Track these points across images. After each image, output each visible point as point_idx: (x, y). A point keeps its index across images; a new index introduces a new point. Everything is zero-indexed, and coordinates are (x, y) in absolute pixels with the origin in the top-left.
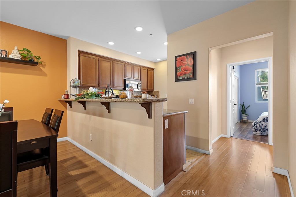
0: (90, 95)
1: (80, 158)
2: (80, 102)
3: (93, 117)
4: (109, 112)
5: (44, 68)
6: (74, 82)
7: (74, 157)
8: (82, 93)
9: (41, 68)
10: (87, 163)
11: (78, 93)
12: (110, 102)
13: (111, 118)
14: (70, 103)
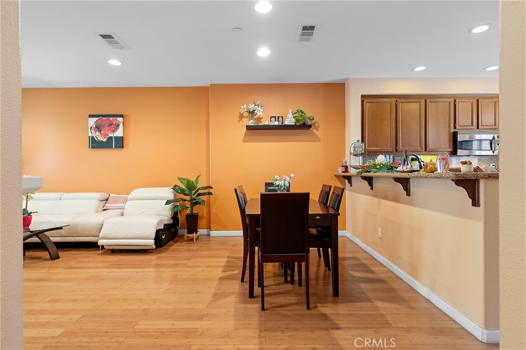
0: (378, 167)
1: (365, 261)
2: (364, 178)
3: (383, 201)
4: (408, 194)
5: (317, 130)
6: (355, 148)
7: (356, 258)
8: (367, 164)
9: (315, 131)
10: (374, 269)
11: (361, 164)
12: (409, 178)
13: (411, 204)
14: (349, 178)
